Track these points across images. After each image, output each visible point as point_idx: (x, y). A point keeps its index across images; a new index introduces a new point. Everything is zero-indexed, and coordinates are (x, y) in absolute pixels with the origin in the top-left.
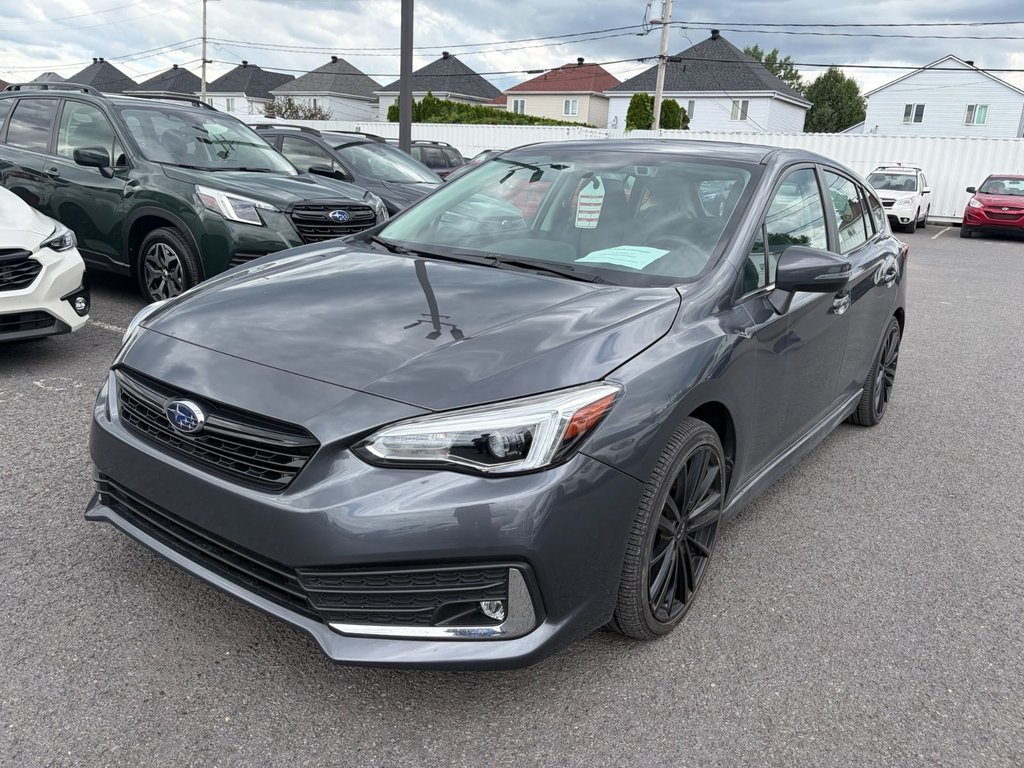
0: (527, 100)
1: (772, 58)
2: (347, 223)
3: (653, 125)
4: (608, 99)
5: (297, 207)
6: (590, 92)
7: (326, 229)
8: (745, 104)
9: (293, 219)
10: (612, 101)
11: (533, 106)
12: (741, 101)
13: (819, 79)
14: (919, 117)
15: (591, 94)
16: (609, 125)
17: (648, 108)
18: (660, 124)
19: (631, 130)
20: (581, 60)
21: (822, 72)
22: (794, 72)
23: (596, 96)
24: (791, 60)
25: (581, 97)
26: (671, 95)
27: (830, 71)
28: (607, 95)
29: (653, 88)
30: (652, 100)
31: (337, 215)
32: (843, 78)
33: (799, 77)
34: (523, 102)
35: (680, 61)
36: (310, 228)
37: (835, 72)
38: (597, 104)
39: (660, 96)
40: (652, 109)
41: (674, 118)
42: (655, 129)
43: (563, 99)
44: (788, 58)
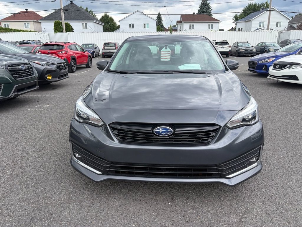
0: (9, 23)
1: (87, 10)
2: (25, 70)
3: (63, 31)
4: (40, 23)
5: (9, 66)
6: (33, 20)
7: (20, 73)
8: (86, 24)
9: (9, 70)
10: (42, 23)
11: (12, 25)
12: (85, 23)
13: (102, 16)
14: (133, 27)
15: (33, 21)
16: (43, 31)
17: (61, 25)
18: (66, 30)
19: (56, 33)
20: (26, 10)
21: (103, 14)
22: (93, 14)
23: (35, 22)
24: (92, 11)
25: (30, 22)
26: (67, 21)
27: (105, 14)
28: (40, 21)
29: (61, 19)
30: (61, 23)
31: (22, 67)
32: (109, 17)
33: (96, 16)
34: (8, 24)
35: (68, 11)
36: (15, 73)
37: (106, 15)
38: (36, 24)
39: (64, 21)
40: (62, 25)
41: (69, 29)
42: (64, 32)
43: (23, 23)
44: (91, 10)
